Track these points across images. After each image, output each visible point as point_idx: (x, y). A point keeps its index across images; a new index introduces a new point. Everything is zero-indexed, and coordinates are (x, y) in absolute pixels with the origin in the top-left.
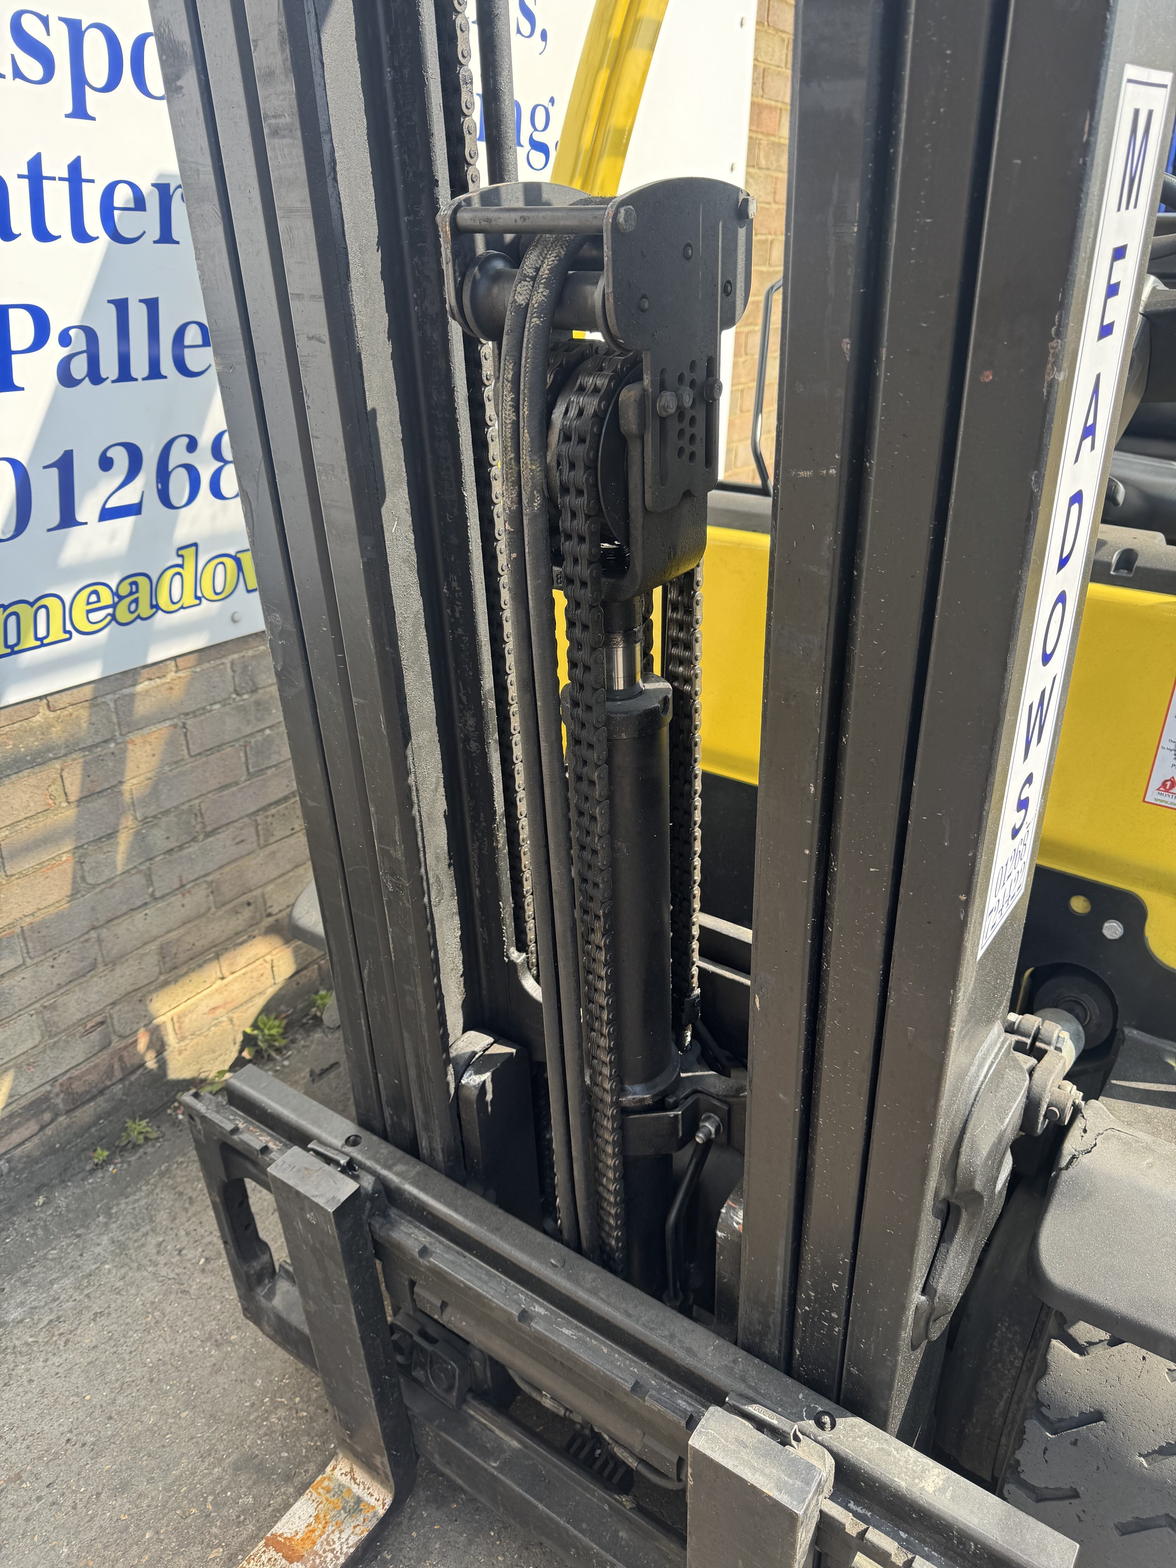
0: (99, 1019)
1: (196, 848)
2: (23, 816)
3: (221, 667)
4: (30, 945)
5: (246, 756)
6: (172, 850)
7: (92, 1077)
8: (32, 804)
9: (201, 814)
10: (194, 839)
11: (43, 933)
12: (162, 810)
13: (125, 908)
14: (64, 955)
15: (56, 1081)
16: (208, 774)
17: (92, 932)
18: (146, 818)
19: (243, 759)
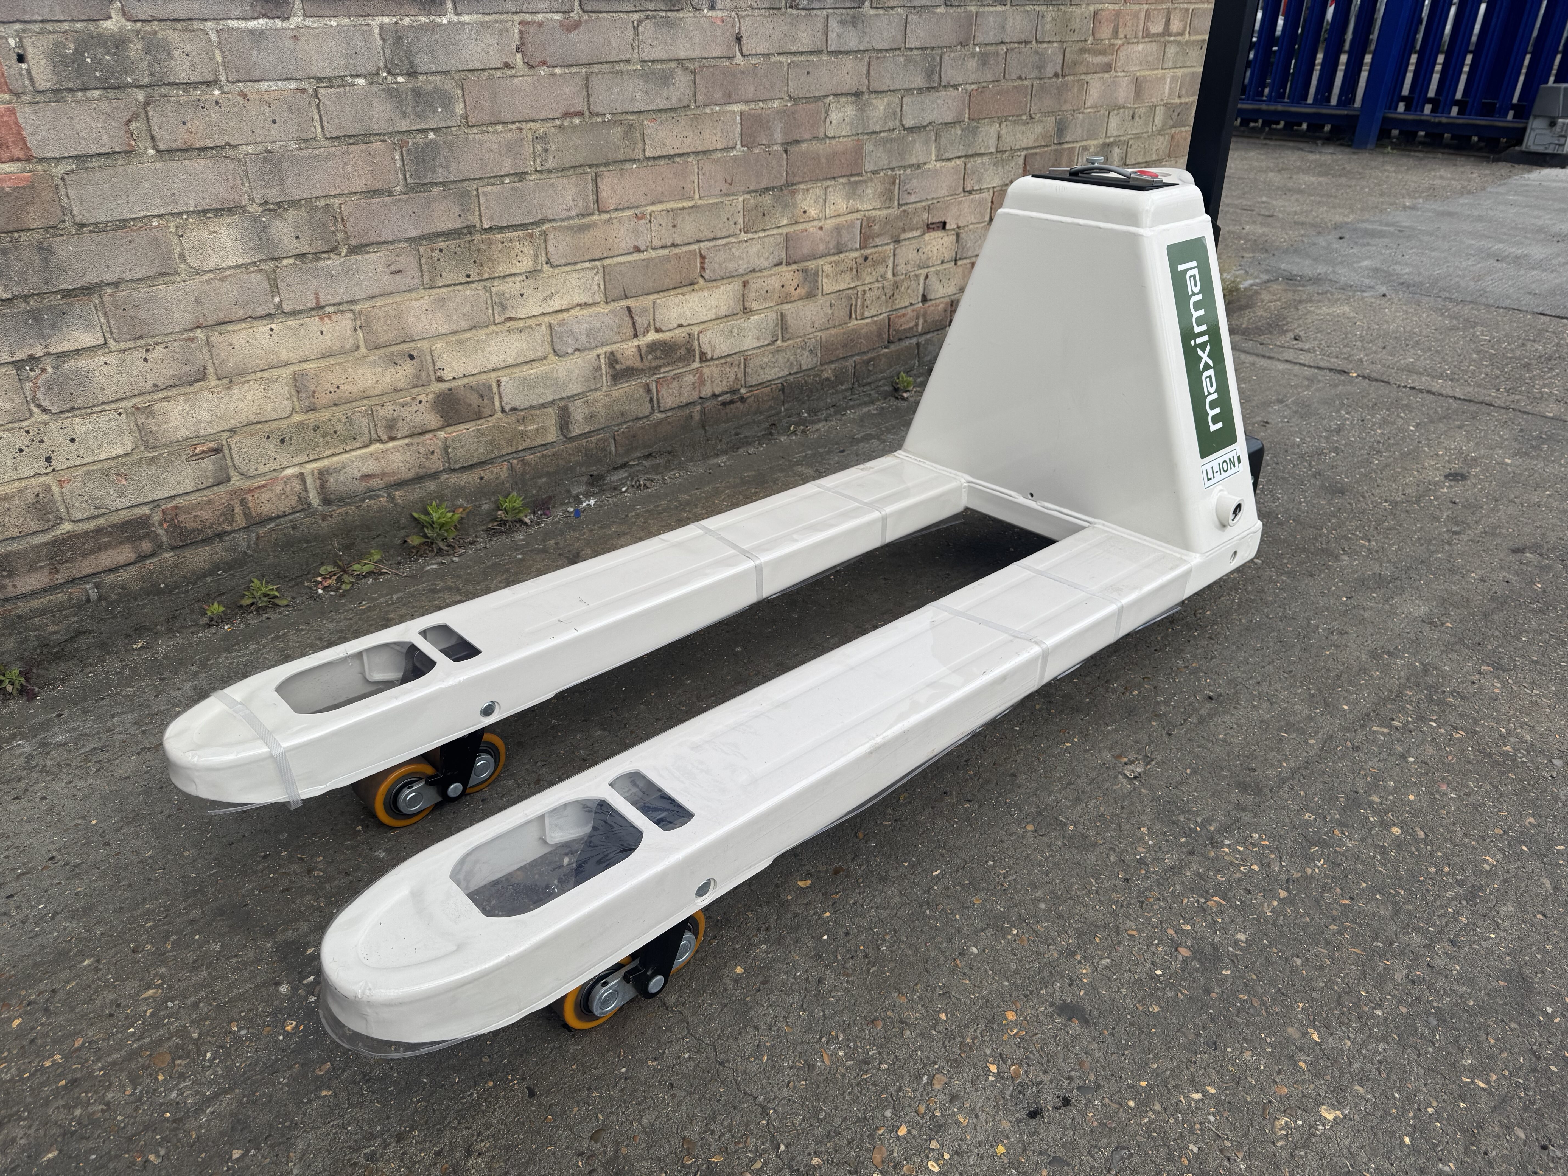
0: (213, 445)
1: (337, 262)
2: (93, 150)
3: (365, 28)
4: (112, 323)
5: (403, 160)
6: (304, 255)
7: (205, 514)
8: (105, 138)
9: (343, 220)
10: (334, 250)
11: (131, 312)
12: (288, 198)
13: (241, 313)
14: (160, 349)
15: (158, 506)
16: (349, 169)
17: (199, 331)
18: (266, 203)
19: (399, 164)
